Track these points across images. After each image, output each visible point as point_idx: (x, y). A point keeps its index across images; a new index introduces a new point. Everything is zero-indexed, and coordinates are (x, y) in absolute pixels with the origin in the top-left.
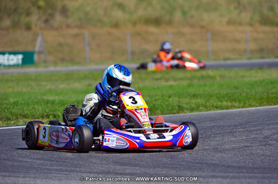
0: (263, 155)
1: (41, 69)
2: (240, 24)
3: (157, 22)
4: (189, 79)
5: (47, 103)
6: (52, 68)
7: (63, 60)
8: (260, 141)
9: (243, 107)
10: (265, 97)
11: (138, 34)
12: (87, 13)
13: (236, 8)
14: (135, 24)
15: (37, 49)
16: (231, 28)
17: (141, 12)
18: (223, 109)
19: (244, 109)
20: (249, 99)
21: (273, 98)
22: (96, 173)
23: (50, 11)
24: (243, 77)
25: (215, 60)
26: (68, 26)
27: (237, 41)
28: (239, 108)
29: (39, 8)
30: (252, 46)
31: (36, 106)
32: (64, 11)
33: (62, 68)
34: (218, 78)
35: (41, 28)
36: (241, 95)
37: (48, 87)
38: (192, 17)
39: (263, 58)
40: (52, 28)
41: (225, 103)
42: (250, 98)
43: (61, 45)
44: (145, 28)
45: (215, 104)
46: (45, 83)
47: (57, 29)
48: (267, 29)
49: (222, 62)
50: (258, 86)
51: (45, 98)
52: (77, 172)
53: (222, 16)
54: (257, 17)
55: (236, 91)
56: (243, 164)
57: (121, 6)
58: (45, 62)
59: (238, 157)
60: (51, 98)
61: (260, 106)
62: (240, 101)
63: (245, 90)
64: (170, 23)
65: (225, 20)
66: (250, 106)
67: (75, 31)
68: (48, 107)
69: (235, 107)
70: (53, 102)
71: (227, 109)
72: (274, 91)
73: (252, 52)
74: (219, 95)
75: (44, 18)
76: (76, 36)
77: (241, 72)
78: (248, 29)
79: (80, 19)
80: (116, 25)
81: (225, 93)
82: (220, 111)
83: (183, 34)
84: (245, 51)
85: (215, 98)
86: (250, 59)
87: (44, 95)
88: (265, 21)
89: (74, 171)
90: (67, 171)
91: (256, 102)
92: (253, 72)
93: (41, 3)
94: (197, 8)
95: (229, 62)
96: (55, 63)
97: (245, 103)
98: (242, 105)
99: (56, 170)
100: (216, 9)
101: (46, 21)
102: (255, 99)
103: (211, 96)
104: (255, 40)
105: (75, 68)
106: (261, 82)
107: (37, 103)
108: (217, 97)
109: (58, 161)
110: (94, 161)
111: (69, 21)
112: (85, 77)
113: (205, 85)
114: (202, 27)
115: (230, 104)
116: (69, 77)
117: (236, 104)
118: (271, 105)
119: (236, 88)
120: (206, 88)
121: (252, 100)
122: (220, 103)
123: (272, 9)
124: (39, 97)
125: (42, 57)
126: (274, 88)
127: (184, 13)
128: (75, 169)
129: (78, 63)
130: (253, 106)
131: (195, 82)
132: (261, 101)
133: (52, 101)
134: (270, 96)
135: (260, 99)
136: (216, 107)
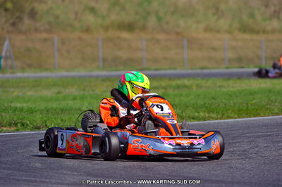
0: (242, 169)
1: (8, 75)
2: (218, 31)
3: (130, 27)
4: (164, 88)
5: (15, 111)
6: (19, 75)
7: (30, 66)
8: (239, 155)
9: (221, 119)
10: (245, 108)
11: (110, 40)
12: (57, 17)
13: (214, 14)
14: (106, 29)
15: (4, 54)
16: (208, 35)
17: (113, 17)
18: (200, 120)
19: (222, 121)
20: (227, 110)
21: (253, 109)
22: (68, 184)
23: (17, 14)
24: (220, 87)
25: (192, 69)
26: (36, 30)
27: (214, 49)
28: (216, 119)
29: (6, 10)
30: (230, 55)
31: (3, 114)
32: (33, 14)
33: (29, 74)
34: (194, 88)
35: (8, 32)
36: (219, 105)
37: (15, 93)
38: (167, 23)
39: (242, 67)
40: (20, 32)
41: (202, 114)
42: (229, 110)
43: (29, 50)
44: (118, 33)
45: (192, 115)
46: (12, 90)
47: (24, 33)
48: (247, 36)
49: (199, 71)
50: (237, 97)
51: (13, 105)
52: (47, 183)
53: (198, 22)
54: (236, 25)
55: (214, 101)
56: (221, 178)
57: (92, 10)
58: (12, 67)
59: (216, 171)
60: (18, 105)
61: (239, 118)
62: (218, 113)
63: (224, 101)
64: (144, 28)
65: (202, 26)
66: (229, 117)
67: (44, 35)
68: (15, 115)
69: (213, 118)
70: (21, 110)
71: (204, 120)
72: (254, 102)
73: (230, 61)
74: (195, 106)
75: (11, 21)
76: (45, 40)
77: (219, 82)
78: (226, 36)
79: (49, 23)
80: (87, 30)
81: (202, 103)
82: (196, 122)
83: (158, 41)
84: (223, 60)
85: (191, 108)
86: (227, 68)
87: (11, 102)
88: (245, 29)
89: (44, 182)
90: (36, 181)
91: (236, 113)
92: (231, 82)
93: (9, 5)
94: (173, 13)
95: (205, 71)
96: (23, 69)
97: (223, 114)
98: (219, 117)
99: (25, 180)
100: (192, 15)
101: (13, 24)
102: (233, 111)
103: (187, 107)
104: (234, 48)
105: (44, 74)
106: (240, 93)
107: (4, 110)
108: (194, 108)
109: (26, 172)
110: (65, 172)
111: (38, 25)
112: (55, 85)
113: (181, 95)
114: (178, 34)
115: (207, 115)
116: (37, 84)
117: (214, 116)
118: (250, 117)
119: (213, 98)
120: (182, 98)
121: (230, 112)
122: (197, 114)
123: (252, 16)
124: (6, 105)
125: (9, 62)
126: (254, 99)
127: (159, 19)
128: (44, 180)
129: (47, 69)
130: (232, 118)
131: (171, 92)
132: (240, 113)
133: (20, 108)
134: (250, 107)
135: (239, 111)
136: (193, 119)
